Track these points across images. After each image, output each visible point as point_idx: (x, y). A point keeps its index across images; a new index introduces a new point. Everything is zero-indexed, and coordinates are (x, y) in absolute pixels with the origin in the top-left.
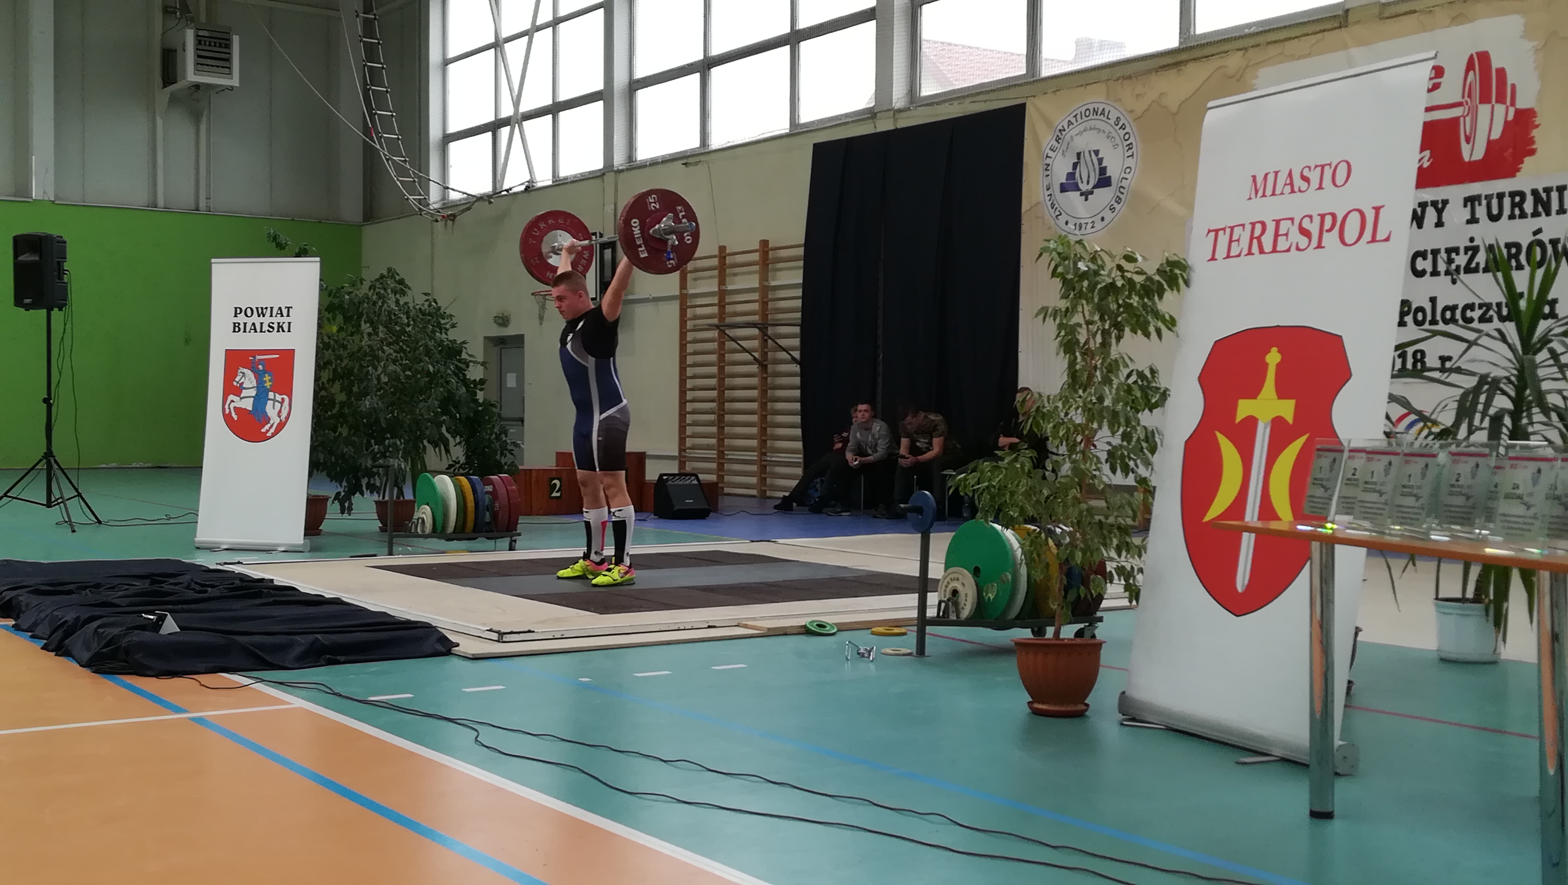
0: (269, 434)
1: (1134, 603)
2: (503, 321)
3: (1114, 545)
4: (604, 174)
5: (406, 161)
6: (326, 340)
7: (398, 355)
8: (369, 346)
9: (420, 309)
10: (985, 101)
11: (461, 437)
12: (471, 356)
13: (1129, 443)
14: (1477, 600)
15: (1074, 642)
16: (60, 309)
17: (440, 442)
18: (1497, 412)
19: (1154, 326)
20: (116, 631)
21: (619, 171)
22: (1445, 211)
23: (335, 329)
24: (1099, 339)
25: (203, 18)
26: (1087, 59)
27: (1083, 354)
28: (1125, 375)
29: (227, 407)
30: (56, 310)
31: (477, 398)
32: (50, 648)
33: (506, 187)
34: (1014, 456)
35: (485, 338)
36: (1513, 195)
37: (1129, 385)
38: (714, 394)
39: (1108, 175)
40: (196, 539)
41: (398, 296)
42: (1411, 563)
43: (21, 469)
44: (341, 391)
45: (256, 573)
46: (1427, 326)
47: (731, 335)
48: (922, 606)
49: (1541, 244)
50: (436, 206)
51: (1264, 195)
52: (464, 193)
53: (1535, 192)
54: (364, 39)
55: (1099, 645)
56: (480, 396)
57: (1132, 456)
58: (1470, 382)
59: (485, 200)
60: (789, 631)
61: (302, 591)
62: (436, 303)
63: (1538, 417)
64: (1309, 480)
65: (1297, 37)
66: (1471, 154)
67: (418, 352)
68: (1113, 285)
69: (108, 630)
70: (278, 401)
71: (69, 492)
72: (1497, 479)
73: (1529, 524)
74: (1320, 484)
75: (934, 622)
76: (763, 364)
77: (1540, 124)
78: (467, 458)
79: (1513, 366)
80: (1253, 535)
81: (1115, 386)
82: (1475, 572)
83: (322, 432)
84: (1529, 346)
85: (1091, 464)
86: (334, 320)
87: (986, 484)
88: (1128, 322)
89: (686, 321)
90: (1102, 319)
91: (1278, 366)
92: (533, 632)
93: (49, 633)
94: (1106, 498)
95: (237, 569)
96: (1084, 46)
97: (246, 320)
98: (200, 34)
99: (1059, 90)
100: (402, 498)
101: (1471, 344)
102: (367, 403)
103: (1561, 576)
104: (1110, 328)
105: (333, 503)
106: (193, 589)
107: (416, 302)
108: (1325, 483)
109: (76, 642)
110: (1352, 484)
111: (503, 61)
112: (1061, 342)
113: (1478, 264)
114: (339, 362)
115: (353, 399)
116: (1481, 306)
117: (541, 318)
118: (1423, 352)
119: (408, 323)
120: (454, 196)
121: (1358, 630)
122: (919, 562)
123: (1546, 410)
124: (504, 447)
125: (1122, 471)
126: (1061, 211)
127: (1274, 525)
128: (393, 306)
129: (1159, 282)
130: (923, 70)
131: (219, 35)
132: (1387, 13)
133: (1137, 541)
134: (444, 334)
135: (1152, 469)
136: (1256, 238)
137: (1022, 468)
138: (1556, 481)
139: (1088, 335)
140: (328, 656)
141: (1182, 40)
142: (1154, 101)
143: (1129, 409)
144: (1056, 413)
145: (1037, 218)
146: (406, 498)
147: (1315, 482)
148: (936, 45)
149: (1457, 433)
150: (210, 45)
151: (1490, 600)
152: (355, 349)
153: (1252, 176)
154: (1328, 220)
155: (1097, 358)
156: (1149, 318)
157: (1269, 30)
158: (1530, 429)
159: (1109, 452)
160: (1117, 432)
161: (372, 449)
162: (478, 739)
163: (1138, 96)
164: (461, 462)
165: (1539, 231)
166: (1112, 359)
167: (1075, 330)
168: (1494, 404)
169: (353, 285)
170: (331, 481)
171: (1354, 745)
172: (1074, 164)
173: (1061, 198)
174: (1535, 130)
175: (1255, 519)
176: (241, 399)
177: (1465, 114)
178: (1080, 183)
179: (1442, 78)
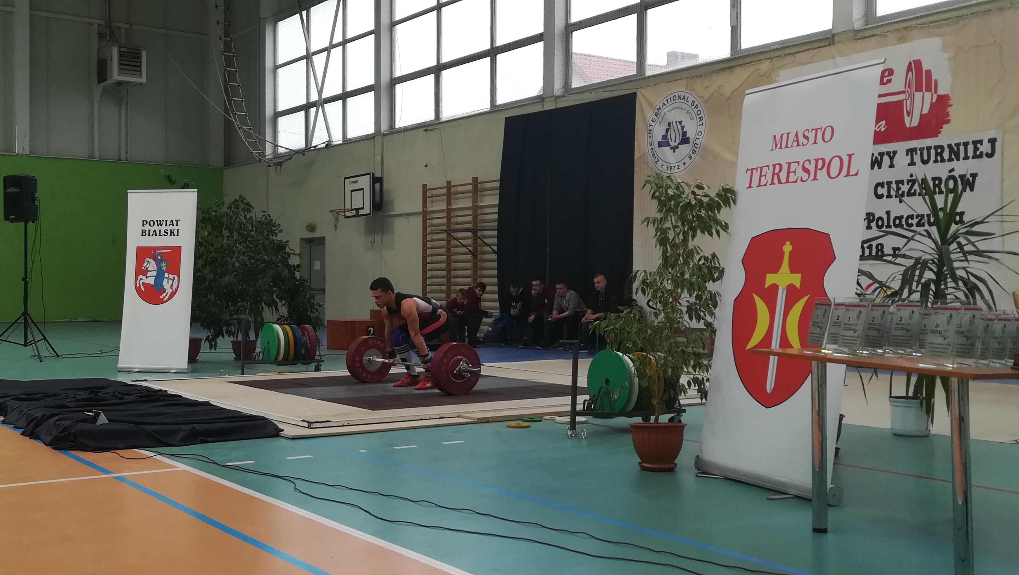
0: (165, 300)
1: (704, 401)
2: (312, 228)
3: (692, 365)
4: (375, 137)
5: (251, 129)
6: (200, 240)
7: (246, 250)
8: (227, 244)
9: (260, 221)
10: (612, 91)
11: (285, 300)
12: (292, 250)
13: (700, 301)
14: (915, 397)
15: (668, 425)
16: (33, 222)
17: (272, 304)
18: (926, 281)
19: (715, 229)
20: (67, 423)
21: (384, 135)
22: (895, 158)
23: (206, 234)
24: (681, 237)
25: (124, 41)
26: (674, 65)
27: (671, 247)
28: (697, 259)
29: (138, 282)
30: (30, 222)
31: (296, 276)
32: (26, 434)
33: (313, 145)
34: (630, 309)
35: (301, 239)
36: (936, 148)
37: (700, 265)
38: (444, 273)
39: (687, 136)
40: (118, 366)
41: (246, 213)
42: (874, 375)
43: (8, 323)
44: (210, 273)
45: (156, 387)
46: (884, 229)
47: (455, 236)
48: (574, 403)
49: (953, 178)
50: (270, 157)
51: (781, 148)
52: (287, 149)
53: (950, 146)
54: (225, 53)
55: (683, 427)
56: (297, 275)
57: (702, 309)
58: (909, 263)
59: (301, 153)
60: (490, 420)
61: (184, 397)
62: (270, 217)
63: (951, 284)
64: (811, 323)
65: (803, 51)
66: (910, 123)
67: (258, 248)
68: (689, 203)
69: (63, 423)
70: (171, 279)
71: (38, 337)
72: (925, 321)
73: (945, 349)
74: (817, 326)
75: (581, 414)
76: (474, 254)
77: (952, 105)
78: (289, 314)
79: (936, 253)
80: (776, 357)
81: (691, 266)
82: (914, 380)
83: (198, 298)
84: (945, 240)
85: (677, 315)
86: (206, 227)
87: (612, 327)
88: (699, 226)
89: (426, 228)
90: (683, 224)
91: (790, 252)
92: (330, 421)
93: (25, 425)
94: (686, 335)
95: (144, 384)
96: (672, 56)
97: (150, 228)
98: (121, 50)
99: (657, 84)
100: (248, 339)
101: (910, 239)
102: (226, 280)
103: (965, 380)
104: (688, 230)
105: (205, 342)
106: (116, 397)
107: (257, 217)
108: (820, 325)
109: (42, 430)
110: (837, 325)
111: (312, 67)
112: (657, 239)
113: (915, 190)
114: (208, 254)
115: (217, 277)
116: (917, 216)
117: (336, 227)
118: (882, 245)
119: (252, 229)
120: (281, 150)
121: (841, 417)
122: (571, 377)
123: (955, 279)
124: (312, 307)
125: (696, 319)
126: (659, 159)
127: (789, 351)
128: (243, 219)
129: (717, 201)
130: (573, 72)
131: (135, 51)
132: (859, 36)
133: (706, 362)
134: (274, 236)
135: (715, 317)
136: (776, 174)
137: (634, 317)
138: (961, 321)
139: (675, 234)
140: (201, 438)
141: (732, 53)
142: (715, 91)
143: (700, 280)
144: (656, 283)
145: (644, 163)
146: (251, 339)
147: (814, 324)
148: (581, 57)
149: (902, 294)
150: (128, 57)
151: (923, 397)
152: (219, 246)
153: (774, 136)
154: (820, 163)
155: (680, 249)
156: (712, 224)
157: (786, 47)
158: (946, 292)
159: (688, 307)
160: (693, 294)
161: (229, 308)
162: (296, 487)
163: (706, 87)
164: (285, 317)
165: (953, 170)
166: (689, 249)
167: (666, 231)
168: (924, 276)
169: (218, 206)
170: (204, 329)
171: (839, 487)
172: (666, 129)
173: (658, 150)
174: (949, 108)
175: (778, 347)
176: (147, 277)
177: (907, 98)
178: (670, 142)
179: (892, 75)
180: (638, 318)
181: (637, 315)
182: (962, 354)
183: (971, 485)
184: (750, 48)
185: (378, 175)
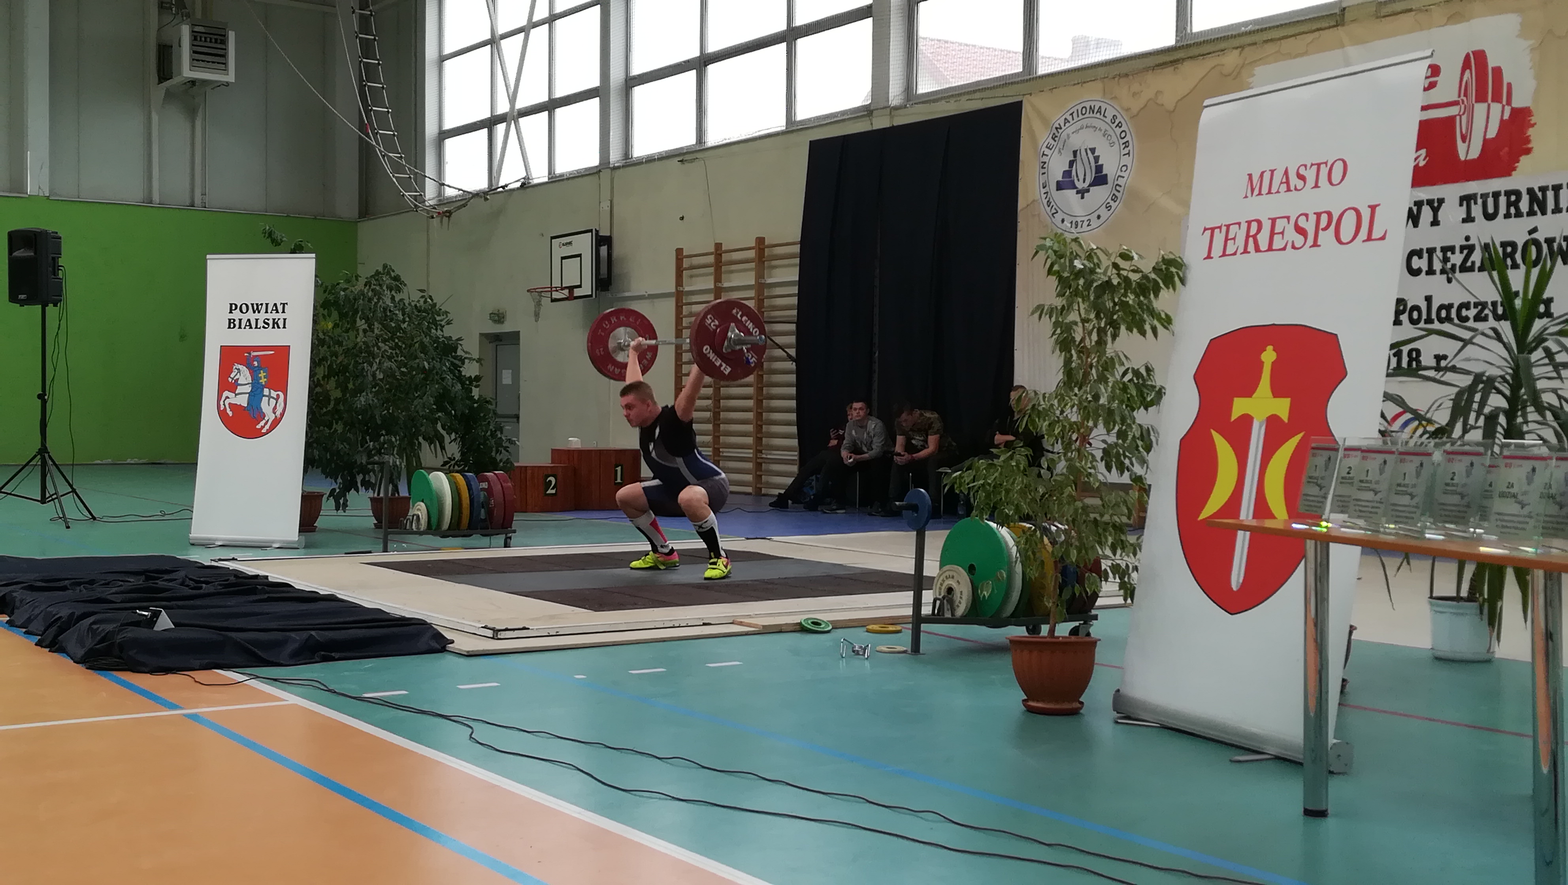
0: (264, 431)
1: (1129, 601)
2: (498, 317)
3: (1109, 543)
4: (600, 171)
5: (401, 157)
6: (321, 335)
7: (394, 352)
8: (364, 342)
9: (416, 306)
10: (981, 99)
11: (457, 433)
12: (466, 353)
13: (1124, 441)
14: (1471, 598)
15: (1068, 640)
16: (55, 305)
17: (435, 439)
18: (1492, 410)
19: (1150, 324)
20: (110, 627)
21: (615, 168)
22: (1441, 210)
23: (330, 325)
24: (1094, 337)
25: (199, 15)
26: (1084, 57)
27: (1079, 352)
28: (1121, 373)
29: (222, 403)
30: (51, 305)
31: (473, 395)
32: (44, 644)
33: (501, 183)
34: (1010, 453)
35: (480, 334)
36: (1508, 193)
37: (1124, 384)
39: (1104, 172)
40: (191, 535)
41: (393, 292)
42: (1406, 562)
43: (16, 465)
44: (336, 388)
45: (250, 570)
46: (1422, 325)
48: (917, 603)
49: (1536, 242)
50: (432, 203)
51: (1260, 194)
52: (460, 190)
53: (1530, 191)
54: (360, 36)
55: (1094, 643)
56: (476, 393)
57: (1127, 454)
58: (1465, 381)
59: (481, 197)
60: (784, 629)
61: (297, 588)
62: (432, 300)
63: (1533, 416)
64: (1304, 479)
65: (1294, 36)
66: (1467, 153)
67: (413, 349)
68: (1108, 283)
69: (102, 627)
70: (273, 398)
71: (64, 488)
72: (1492, 478)
73: (1523, 523)
74: (1314, 483)
75: (929, 620)
77: (1535, 124)
78: (462, 455)
79: (1508, 365)
80: (1248, 533)
81: (1110, 384)
82: (1469, 570)
83: (317, 429)
84: (1524, 345)
85: (1086, 464)
86: (330, 316)
87: (981, 482)
88: (1123, 320)
89: (682, 318)
90: (1098, 316)
91: (1273, 363)
92: (528, 629)
93: (43, 629)
94: (1102, 496)
95: (232, 565)
96: (1079, 43)
97: (241, 316)
98: (195, 30)
99: (1056, 88)
100: (397, 495)
101: (1466, 343)
102: (362, 399)
103: (1555, 574)
104: (1106, 326)
105: (328, 499)
106: (187, 586)
107: (412, 299)
108: (1319, 482)
109: (70, 638)
110: (1347, 483)
111: (499, 58)
112: (1056, 340)
113: (1473, 263)
114: (334, 358)
115: (348, 396)
116: (1476, 305)
117: (537, 315)
118: (1418, 352)
119: (404, 319)
120: (449, 192)
121: (1352, 629)
122: (914, 560)
123: (1540, 408)
124: (499, 444)
125: (1117, 469)
126: (1057, 209)
127: (1269, 524)
128: (388, 302)
129: (1153, 279)
130: (919, 67)
131: (215, 31)
132: (1384, 11)
133: (1132, 539)
134: (439, 331)
135: (1147, 467)
136: (1252, 236)
137: (1018, 466)
138: (1551, 480)
139: (1084, 333)
140: (323, 653)
141: (1178, 38)
142: (1150, 99)
143: (1124, 407)
144: (1052, 411)
145: (1034, 216)
146: (401, 495)
147: (1310, 480)
148: (933, 43)
149: (1452, 432)
150: (205, 41)
151: (1484, 599)
152: (351, 345)
153: (1248, 175)
154: (1324, 219)
155: (1093, 356)
156: (1145, 316)
157: (1266, 29)
158: (1525, 428)
159: (1104, 450)
160: (1112, 430)
161: (367, 445)
162: (473, 736)
163: (1134, 94)
164: (456, 459)
165: (1534, 230)
166: (1107, 357)
167: (1071, 328)
168: (1489, 402)
169: (348, 281)
170: (326, 477)
171: (1347, 743)
172: (1070, 161)
173: (1057, 196)
174: (1531, 129)
175: (1250, 517)
176: (236, 395)
177: (1461, 113)
178: (1076, 181)
179: (1438, 76)
180: (1024, 468)
181: (1023, 462)
182: (1552, 532)
183: (1563, 741)
184: (1208, 30)
185: (605, 232)
